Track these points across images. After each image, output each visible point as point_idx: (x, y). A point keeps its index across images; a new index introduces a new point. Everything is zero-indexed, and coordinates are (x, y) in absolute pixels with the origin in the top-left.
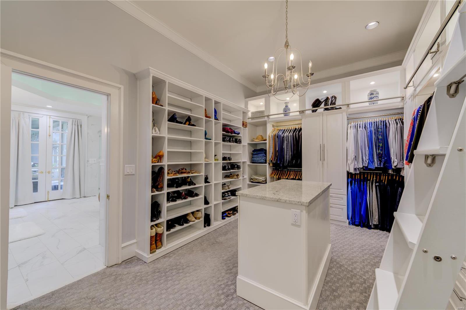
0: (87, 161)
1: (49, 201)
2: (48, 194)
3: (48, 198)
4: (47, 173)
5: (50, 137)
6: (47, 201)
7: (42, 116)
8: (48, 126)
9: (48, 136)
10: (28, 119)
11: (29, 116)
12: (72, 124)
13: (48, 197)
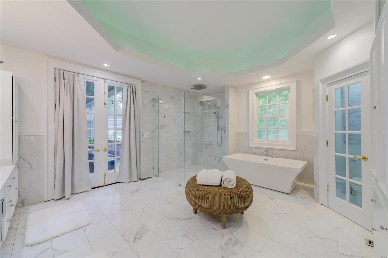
0: (142, 135)
1: (106, 185)
2: (105, 177)
3: (105, 182)
4: (103, 151)
5: (106, 105)
6: (104, 186)
7: (97, 80)
8: (103, 92)
9: (103, 105)
10: (84, 83)
11: (84, 79)
12: (128, 91)
13: (105, 180)
